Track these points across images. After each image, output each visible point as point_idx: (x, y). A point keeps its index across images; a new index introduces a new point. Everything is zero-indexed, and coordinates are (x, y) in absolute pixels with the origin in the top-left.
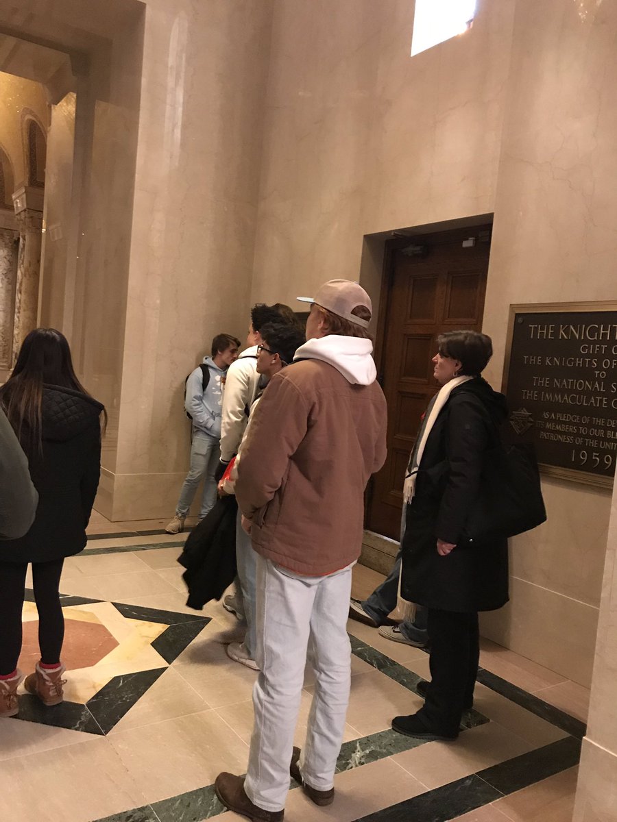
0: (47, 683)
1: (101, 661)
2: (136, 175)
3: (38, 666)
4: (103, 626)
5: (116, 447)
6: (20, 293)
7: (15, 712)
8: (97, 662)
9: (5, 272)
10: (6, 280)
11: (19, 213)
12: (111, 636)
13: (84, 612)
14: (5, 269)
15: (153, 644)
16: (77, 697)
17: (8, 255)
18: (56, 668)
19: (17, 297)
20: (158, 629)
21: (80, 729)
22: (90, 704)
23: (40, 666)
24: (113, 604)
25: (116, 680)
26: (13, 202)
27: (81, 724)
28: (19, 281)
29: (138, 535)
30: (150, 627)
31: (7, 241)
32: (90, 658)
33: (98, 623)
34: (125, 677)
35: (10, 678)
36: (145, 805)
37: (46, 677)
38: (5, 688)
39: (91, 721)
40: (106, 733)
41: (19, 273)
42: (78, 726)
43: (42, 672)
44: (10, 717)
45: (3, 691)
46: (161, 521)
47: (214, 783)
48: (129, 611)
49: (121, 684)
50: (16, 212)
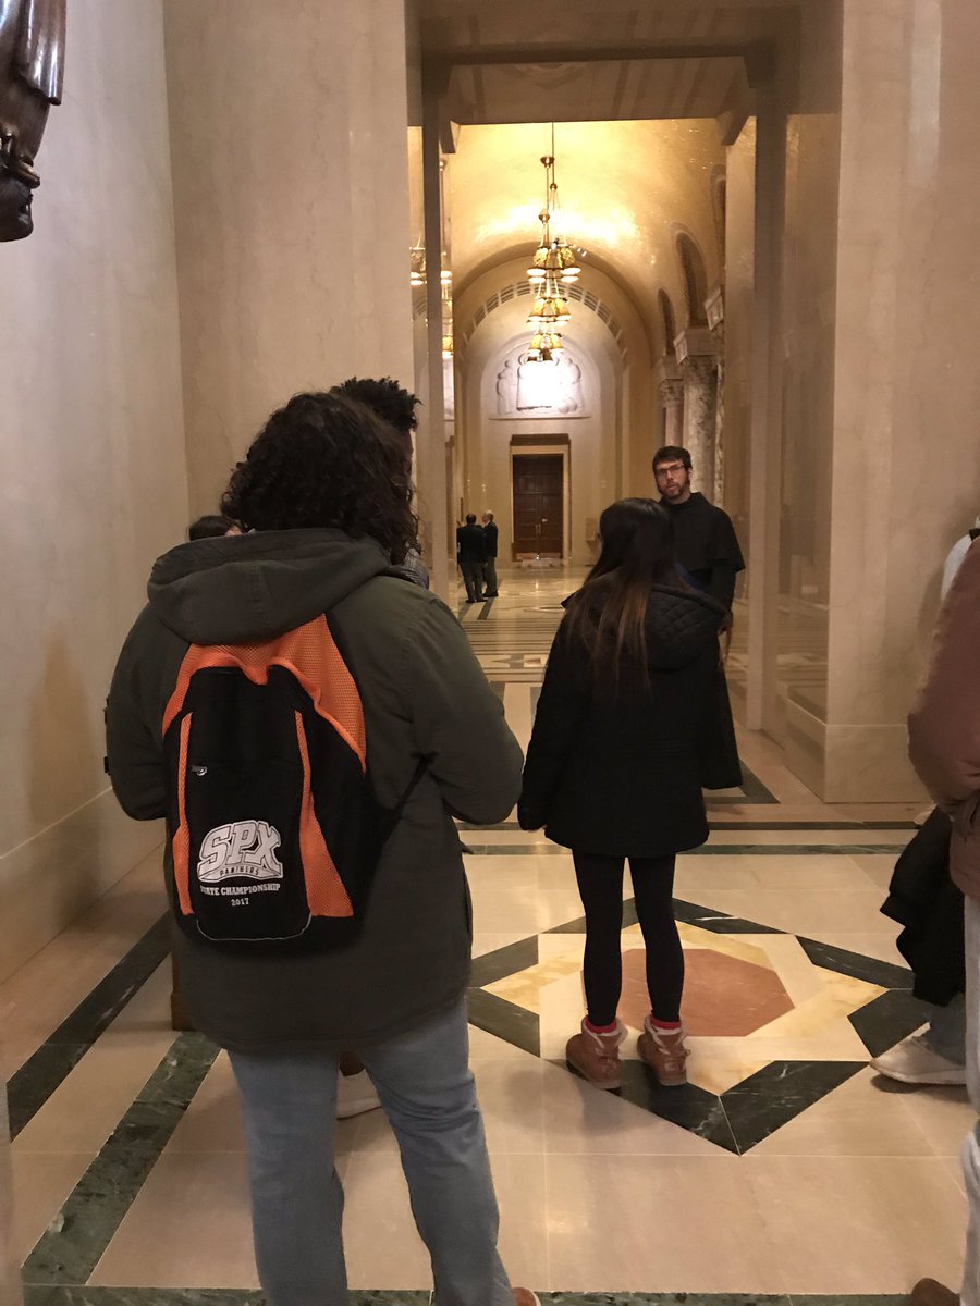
0: (661, 1050)
1: (758, 1031)
2: (840, 221)
3: (648, 1022)
4: (775, 974)
5: (825, 679)
6: (721, 448)
7: (615, 1084)
8: (753, 1030)
9: (701, 421)
10: (703, 432)
11: (715, 328)
12: (784, 991)
13: (750, 947)
14: (701, 416)
15: (853, 1018)
16: (707, 1080)
17: (705, 395)
18: (673, 1028)
19: (716, 456)
20: (864, 992)
21: (704, 1134)
22: (725, 1097)
23: (652, 1022)
24: (800, 939)
25: (776, 1067)
26: (705, 314)
27: (707, 1125)
28: (718, 432)
29: (866, 829)
30: (853, 986)
31: (703, 374)
32: (743, 1023)
33: (768, 968)
34: (793, 1065)
35: (606, 1032)
36: (781, 1293)
37: (657, 1040)
38: (598, 1046)
39: (721, 1126)
40: (743, 1151)
41: (719, 419)
42: (701, 1128)
43: (652, 1031)
44: (608, 1090)
45: (597, 1050)
46: (911, 806)
47: (910, 1292)
48: (820, 954)
49: (783, 1075)
50: (711, 328)
